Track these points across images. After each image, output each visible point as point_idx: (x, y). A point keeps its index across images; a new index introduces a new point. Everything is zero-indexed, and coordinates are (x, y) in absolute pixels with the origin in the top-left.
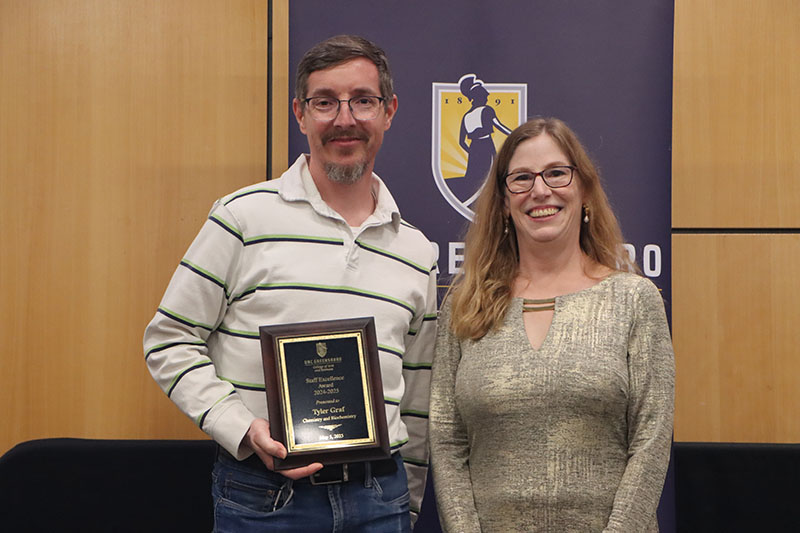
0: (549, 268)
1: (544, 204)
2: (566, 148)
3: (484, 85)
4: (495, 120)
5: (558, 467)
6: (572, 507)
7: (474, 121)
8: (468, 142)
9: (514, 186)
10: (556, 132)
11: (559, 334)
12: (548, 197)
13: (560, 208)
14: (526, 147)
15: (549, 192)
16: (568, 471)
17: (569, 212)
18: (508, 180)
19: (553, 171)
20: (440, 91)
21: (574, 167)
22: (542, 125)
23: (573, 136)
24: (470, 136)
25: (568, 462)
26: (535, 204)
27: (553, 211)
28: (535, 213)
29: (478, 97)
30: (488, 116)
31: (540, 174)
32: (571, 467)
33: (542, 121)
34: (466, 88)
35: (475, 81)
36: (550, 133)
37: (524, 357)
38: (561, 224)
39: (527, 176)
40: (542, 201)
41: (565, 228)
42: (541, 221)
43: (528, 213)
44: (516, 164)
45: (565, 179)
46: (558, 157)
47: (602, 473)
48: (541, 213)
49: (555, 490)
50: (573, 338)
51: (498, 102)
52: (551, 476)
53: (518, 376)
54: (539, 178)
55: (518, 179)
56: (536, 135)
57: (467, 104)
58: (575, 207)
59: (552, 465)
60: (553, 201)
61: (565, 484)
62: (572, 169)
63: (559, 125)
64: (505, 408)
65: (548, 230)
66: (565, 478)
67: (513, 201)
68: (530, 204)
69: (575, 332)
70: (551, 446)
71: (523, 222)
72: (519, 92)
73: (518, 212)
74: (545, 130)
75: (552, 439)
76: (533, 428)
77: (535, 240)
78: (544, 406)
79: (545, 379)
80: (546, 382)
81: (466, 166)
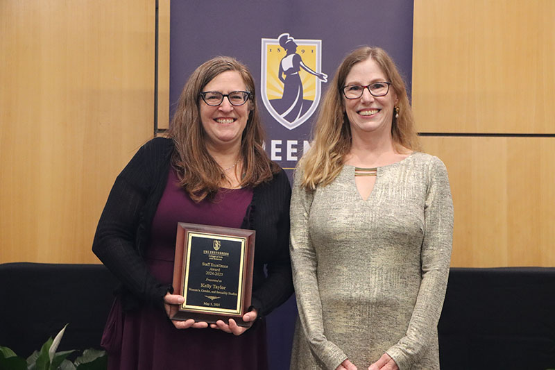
0: (372, 147)
1: (368, 108)
2: (385, 70)
3: (294, 40)
4: (301, 63)
5: (377, 279)
6: (385, 305)
7: (288, 64)
8: (284, 76)
9: (349, 94)
10: (378, 58)
11: (380, 190)
12: (372, 102)
13: (379, 110)
14: (358, 67)
15: (373, 99)
16: (384, 282)
17: (385, 113)
18: (345, 90)
19: (376, 85)
20: (267, 44)
21: (390, 82)
22: (369, 52)
23: (390, 61)
24: (285, 73)
25: (384, 276)
26: (363, 107)
27: (374, 112)
28: (362, 113)
29: (291, 48)
30: (297, 59)
31: (367, 87)
32: (386, 279)
34: (283, 42)
35: (289, 38)
36: (374, 58)
37: (357, 204)
38: (378, 121)
39: (357, 87)
40: (368, 105)
41: (382, 123)
42: (368, 118)
43: (358, 112)
44: (351, 79)
45: (383, 91)
46: (379, 76)
47: (406, 285)
48: (366, 113)
49: (375, 293)
50: (390, 193)
51: (303, 51)
52: (372, 284)
53: (353, 216)
54: (366, 90)
55: (351, 89)
56: (365, 59)
57: (284, 52)
58: (389, 109)
59: (373, 277)
60: (375, 106)
61: (382, 290)
62: (389, 84)
63: (379, 51)
64: (344, 237)
65: (371, 124)
66: (382, 286)
67: (348, 103)
68: (360, 107)
69: (391, 190)
70: (373, 264)
71: (354, 118)
72: (317, 45)
73: (351, 111)
74: (370, 56)
75: (374, 259)
76: (361, 251)
77: (362, 130)
78: (369, 237)
79: (371, 219)
80: (371, 222)
81: (283, 91)
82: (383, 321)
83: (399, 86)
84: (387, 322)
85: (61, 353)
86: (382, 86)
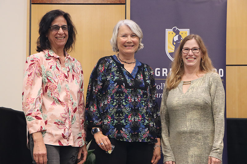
0: (191, 73)
1: (191, 57)
2: (199, 43)
3: (178, 29)
4: (181, 38)
5: (189, 123)
6: (193, 133)
7: (176, 38)
8: (175, 44)
9: (184, 51)
10: (197, 39)
11: (191, 90)
12: (193, 55)
13: (195, 59)
14: (189, 42)
15: (193, 54)
16: (192, 124)
17: (197, 60)
18: (183, 50)
19: (195, 49)
20: (168, 31)
21: (200, 48)
22: (193, 36)
23: (201, 40)
24: (175, 42)
25: (192, 122)
27: (193, 59)
28: (188, 59)
29: (177, 32)
30: (180, 37)
31: (191, 49)
32: (193, 123)
33: (193, 35)
34: (174, 30)
35: (176, 28)
36: (195, 39)
37: (181, 95)
38: (194, 63)
39: (188, 49)
40: (191, 56)
41: (196, 64)
42: (190, 61)
43: (187, 59)
44: (185, 46)
45: (198, 51)
46: (196, 46)
47: (202, 124)
48: (190, 59)
49: (189, 129)
50: (194, 91)
51: (182, 34)
52: (188, 126)
54: (191, 50)
55: (185, 50)
56: (192, 39)
57: (174, 34)
58: (199, 59)
59: (188, 123)
60: (194, 57)
61: (191, 127)
62: (200, 49)
63: (197, 36)
64: (176, 108)
65: (191, 64)
66: (191, 126)
67: (183, 55)
68: (188, 57)
69: (195, 89)
70: (187, 118)
71: (185, 61)
72: (188, 31)
73: (184, 58)
74: (194, 38)
75: (188, 116)
76: (183, 113)
77: (188, 66)
78: (185, 108)
79: (185, 101)
80: (186, 102)
81: (174, 49)
82: (193, 139)
83: (204, 50)
84: (194, 140)
85: (90, 151)
86: (197, 50)
